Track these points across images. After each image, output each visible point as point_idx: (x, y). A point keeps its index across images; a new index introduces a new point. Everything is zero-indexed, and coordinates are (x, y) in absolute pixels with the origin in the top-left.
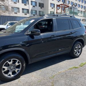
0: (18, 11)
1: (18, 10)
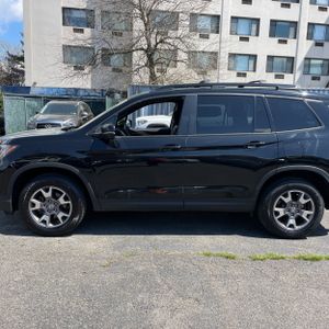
0: (251, 66)
1: (252, 62)
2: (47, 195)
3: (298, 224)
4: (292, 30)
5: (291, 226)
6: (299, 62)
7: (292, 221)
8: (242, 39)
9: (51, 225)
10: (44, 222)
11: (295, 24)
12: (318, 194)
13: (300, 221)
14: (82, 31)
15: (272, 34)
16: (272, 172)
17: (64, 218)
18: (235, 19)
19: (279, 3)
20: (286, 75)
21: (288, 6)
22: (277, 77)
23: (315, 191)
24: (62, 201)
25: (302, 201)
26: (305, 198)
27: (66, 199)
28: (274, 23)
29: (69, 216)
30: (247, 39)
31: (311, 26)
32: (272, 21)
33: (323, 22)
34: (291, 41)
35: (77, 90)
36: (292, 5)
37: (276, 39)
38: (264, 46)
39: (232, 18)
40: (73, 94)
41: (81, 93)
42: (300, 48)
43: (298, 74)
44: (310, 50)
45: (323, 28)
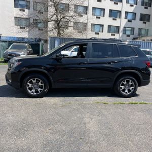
2: (34, 82)
3: (128, 92)
4: (118, 14)
5: (126, 93)
6: (121, 29)
7: (126, 91)
8: (97, 17)
9: (35, 94)
10: (33, 92)
11: (120, 12)
12: (136, 81)
13: (129, 91)
14: (24, 11)
15: (110, 16)
16: (120, 73)
17: (40, 91)
18: (94, 8)
19: (113, 2)
20: (116, 34)
21: (117, 4)
22: (112, 35)
23: (135, 80)
24: (40, 84)
25: (130, 83)
26: (131, 82)
27: (41, 83)
28: (111, 11)
29: (42, 90)
30: (99, 18)
31: (127, 13)
32: (110, 10)
33: (132, 11)
34: (118, 19)
35: (23, 38)
36: (119, 3)
37: (112, 18)
38: (107, 21)
39: (93, 8)
40: (21, 40)
41: (26, 40)
42: (122, 22)
43: (121, 34)
44: (126, 23)
45: (132, 14)
